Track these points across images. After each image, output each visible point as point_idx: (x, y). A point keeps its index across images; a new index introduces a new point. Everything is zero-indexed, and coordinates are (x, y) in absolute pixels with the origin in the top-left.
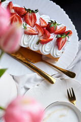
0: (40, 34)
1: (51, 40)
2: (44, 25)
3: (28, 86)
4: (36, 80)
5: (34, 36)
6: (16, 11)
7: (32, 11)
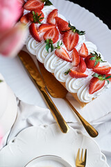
0: (74, 63)
1: (86, 76)
2: (84, 53)
3: (32, 121)
4: (45, 118)
5: (65, 62)
6: (57, 22)
7: (77, 31)
